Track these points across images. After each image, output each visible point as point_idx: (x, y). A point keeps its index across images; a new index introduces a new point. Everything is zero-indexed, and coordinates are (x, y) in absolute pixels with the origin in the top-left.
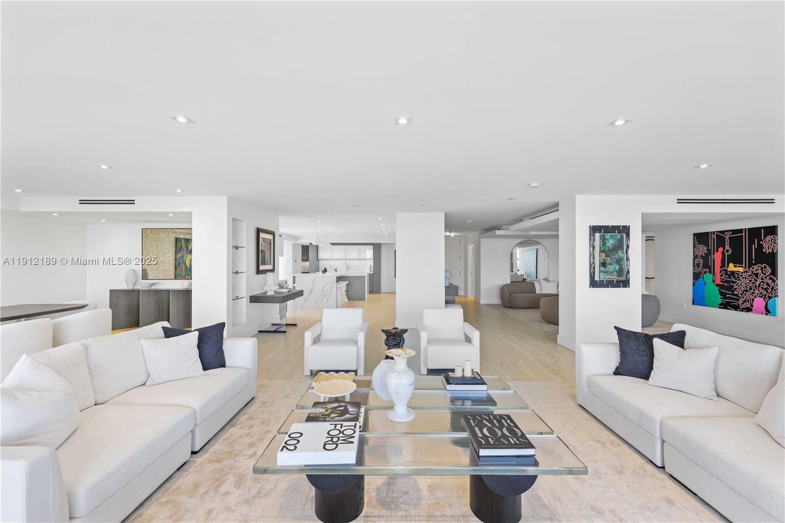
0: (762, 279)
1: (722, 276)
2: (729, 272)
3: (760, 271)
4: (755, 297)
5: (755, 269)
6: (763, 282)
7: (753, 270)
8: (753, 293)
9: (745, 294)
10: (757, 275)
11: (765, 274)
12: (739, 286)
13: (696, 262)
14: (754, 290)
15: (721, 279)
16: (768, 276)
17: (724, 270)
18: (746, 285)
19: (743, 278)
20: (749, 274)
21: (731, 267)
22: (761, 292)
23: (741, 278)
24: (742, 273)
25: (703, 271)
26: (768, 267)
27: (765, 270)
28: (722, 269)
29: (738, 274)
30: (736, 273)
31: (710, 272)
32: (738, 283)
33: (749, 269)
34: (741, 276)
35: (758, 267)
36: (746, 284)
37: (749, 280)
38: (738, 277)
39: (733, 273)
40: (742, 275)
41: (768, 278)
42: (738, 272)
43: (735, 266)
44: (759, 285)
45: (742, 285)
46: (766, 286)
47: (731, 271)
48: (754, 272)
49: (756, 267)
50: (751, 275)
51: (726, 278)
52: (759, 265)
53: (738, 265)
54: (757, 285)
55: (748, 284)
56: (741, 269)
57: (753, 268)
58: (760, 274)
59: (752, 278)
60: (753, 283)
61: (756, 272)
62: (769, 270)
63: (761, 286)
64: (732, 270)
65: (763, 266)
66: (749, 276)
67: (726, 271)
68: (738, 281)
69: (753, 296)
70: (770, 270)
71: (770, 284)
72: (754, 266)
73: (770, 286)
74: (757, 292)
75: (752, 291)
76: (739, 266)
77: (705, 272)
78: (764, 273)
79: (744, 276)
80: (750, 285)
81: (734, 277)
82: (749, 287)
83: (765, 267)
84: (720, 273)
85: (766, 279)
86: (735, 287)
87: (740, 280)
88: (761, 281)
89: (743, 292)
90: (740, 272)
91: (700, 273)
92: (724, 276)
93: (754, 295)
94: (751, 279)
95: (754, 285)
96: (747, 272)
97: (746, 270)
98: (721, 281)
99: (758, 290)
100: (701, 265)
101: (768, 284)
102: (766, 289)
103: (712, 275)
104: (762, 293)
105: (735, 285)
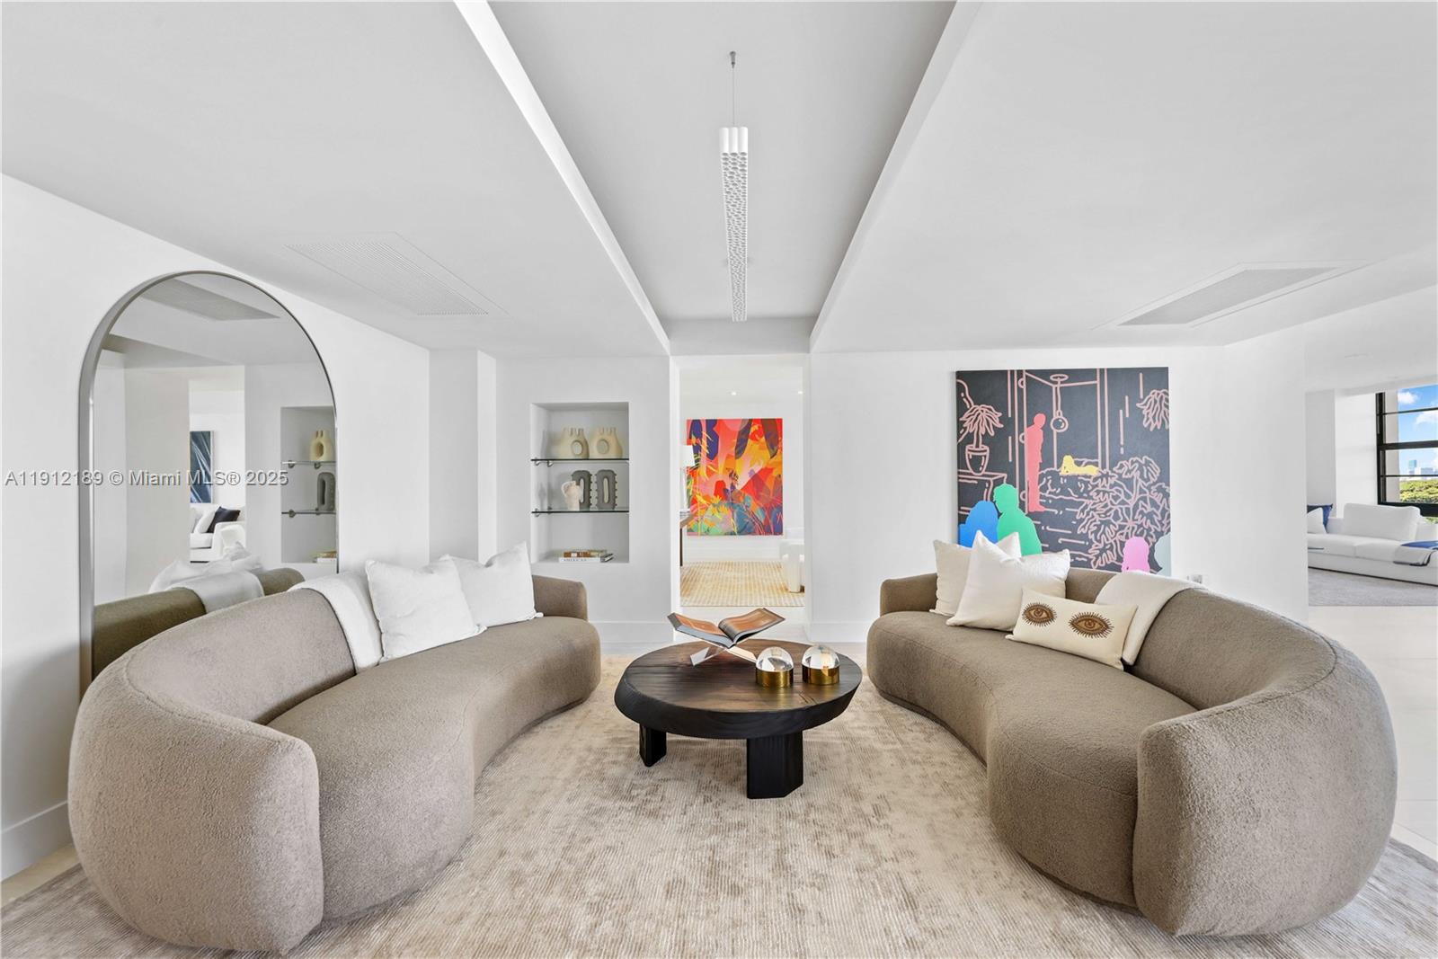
0: (1141, 491)
1: (1044, 489)
2: (1064, 477)
3: (1136, 474)
4: (1127, 537)
5: (1126, 468)
6: (1144, 499)
7: (1120, 471)
8: (1122, 527)
9: (1104, 532)
10: (1129, 483)
11: (1148, 480)
12: (1088, 514)
13: (968, 455)
14: (1125, 520)
15: (1041, 497)
16: (1154, 484)
17: (1050, 473)
18: (1105, 510)
19: (1098, 492)
20: (1111, 481)
21: (1069, 467)
22: (1139, 523)
23: (1093, 493)
24: (1095, 479)
25: (991, 479)
26: (1154, 464)
27: (1148, 470)
28: (1044, 472)
29: (1086, 483)
30: (1082, 481)
31: (1011, 481)
32: (1087, 506)
33: (1111, 469)
34: (1094, 487)
35: (1133, 463)
36: (1106, 506)
37: (1113, 497)
38: (1086, 491)
39: (1073, 479)
40: (1097, 486)
41: (1153, 488)
42: (1086, 476)
43: (1079, 464)
44: (1136, 506)
45: (1095, 510)
46: (1149, 509)
47: (1067, 477)
48: (1124, 476)
49: (1127, 464)
50: (1116, 484)
51: (1054, 493)
52: (1135, 459)
53: (1086, 460)
54: (1131, 504)
55: (1110, 506)
56: (1093, 471)
57: (1122, 466)
58: (1137, 481)
59: (1120, 492)
60: (1123, 503)
61: (1129, 476)
62: (1156, 471)
63: (1140, 508)
64: (1070, 473)
65: (1143, 462)
66: (1112, 486)
67: (1056, 476)
68: (1086, 501)
69: (1122, 534)
70: (1159, 471)
71: (1159, 503)
72: (1124, 462)
73: (1158, 507)
74: (1130, 524)
75: (1119, 522)
76: (1087, 464)
77: (998, 482)
78: (1145, 477)
79: (1100, 488)
80: (1115, 508)
81: (1076, 490)
82: (1112, 512)
83: (1147, 463)
84: (1040, 481)
85: (1150, 490)
86: (1078, 518)
87: (1090, 498)
88: (1138, 497)
89: (1099, 527)
90: (1090, 477)
91: (982, 484)
92: (1050, 489)
93: (1125, 531)
94: (1116, 493)
95: (1124, 507)
96: (1107, 476)
97: (1104, 472)
98: (1041, 503)
99: (1134, 520)
100: (985, 462)
101: (1154, 504)
102: (1150, 516)
103: (1018, 488)
104: (1141, 526)
105: (1079, 511)
